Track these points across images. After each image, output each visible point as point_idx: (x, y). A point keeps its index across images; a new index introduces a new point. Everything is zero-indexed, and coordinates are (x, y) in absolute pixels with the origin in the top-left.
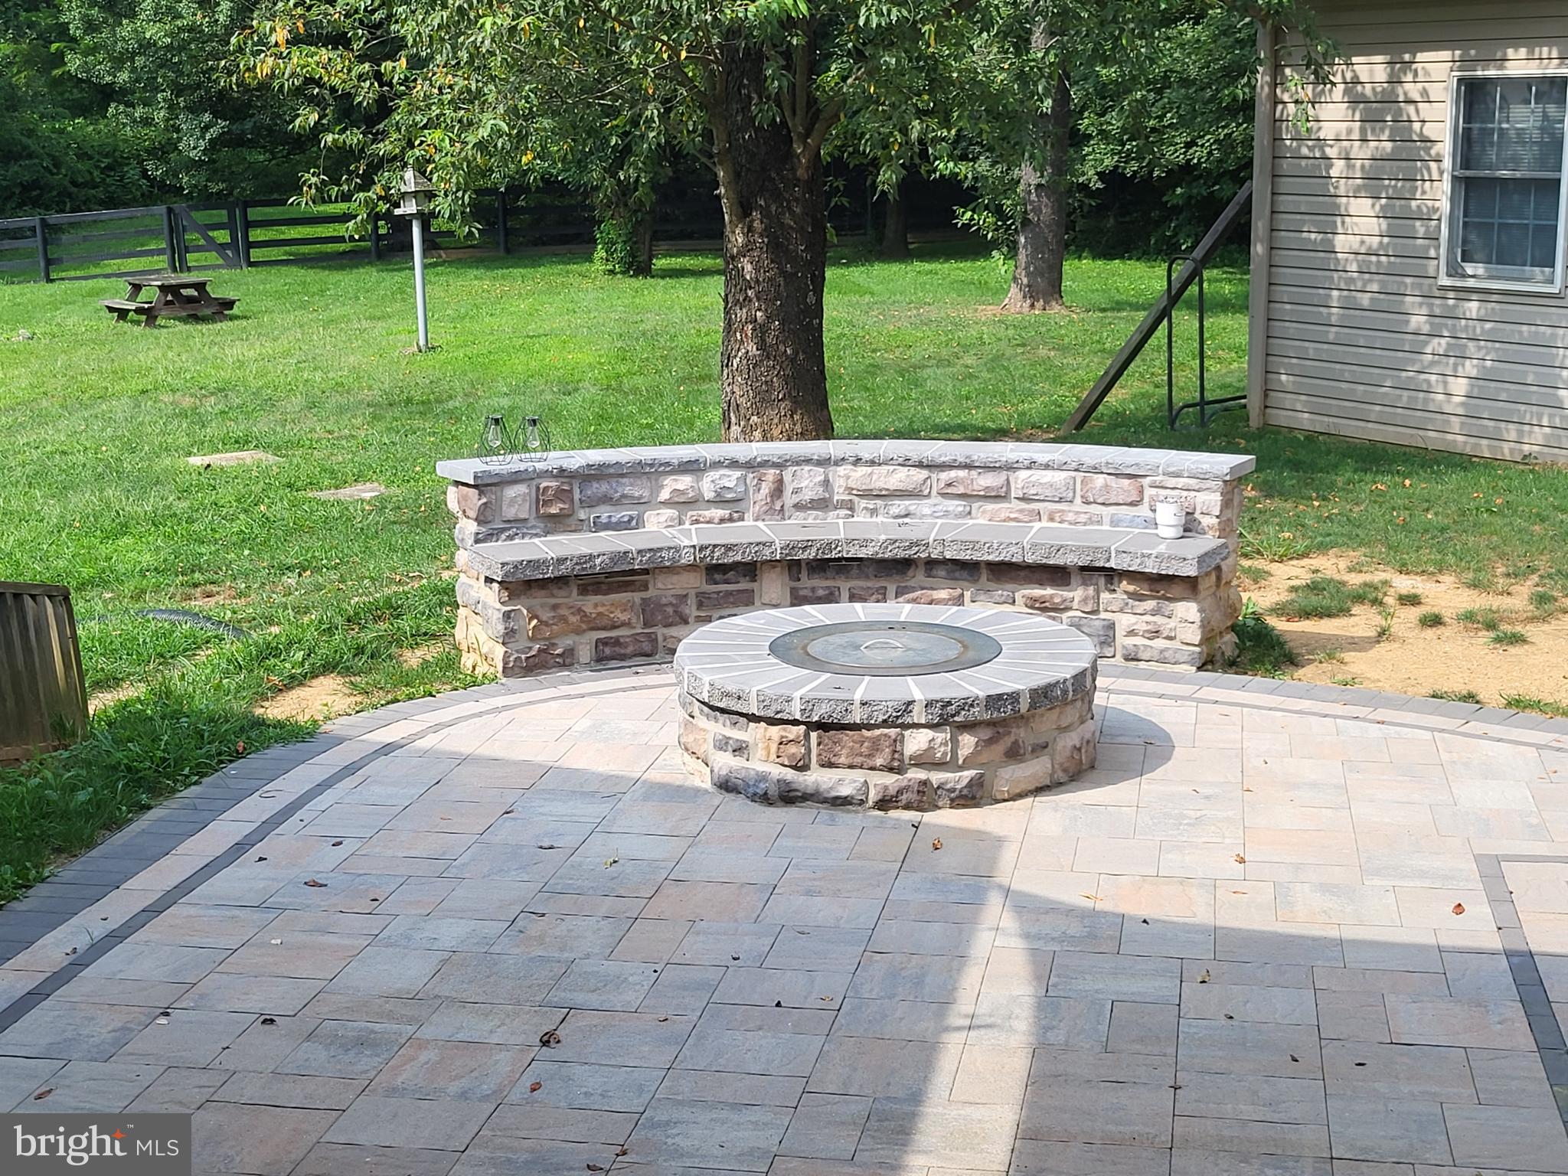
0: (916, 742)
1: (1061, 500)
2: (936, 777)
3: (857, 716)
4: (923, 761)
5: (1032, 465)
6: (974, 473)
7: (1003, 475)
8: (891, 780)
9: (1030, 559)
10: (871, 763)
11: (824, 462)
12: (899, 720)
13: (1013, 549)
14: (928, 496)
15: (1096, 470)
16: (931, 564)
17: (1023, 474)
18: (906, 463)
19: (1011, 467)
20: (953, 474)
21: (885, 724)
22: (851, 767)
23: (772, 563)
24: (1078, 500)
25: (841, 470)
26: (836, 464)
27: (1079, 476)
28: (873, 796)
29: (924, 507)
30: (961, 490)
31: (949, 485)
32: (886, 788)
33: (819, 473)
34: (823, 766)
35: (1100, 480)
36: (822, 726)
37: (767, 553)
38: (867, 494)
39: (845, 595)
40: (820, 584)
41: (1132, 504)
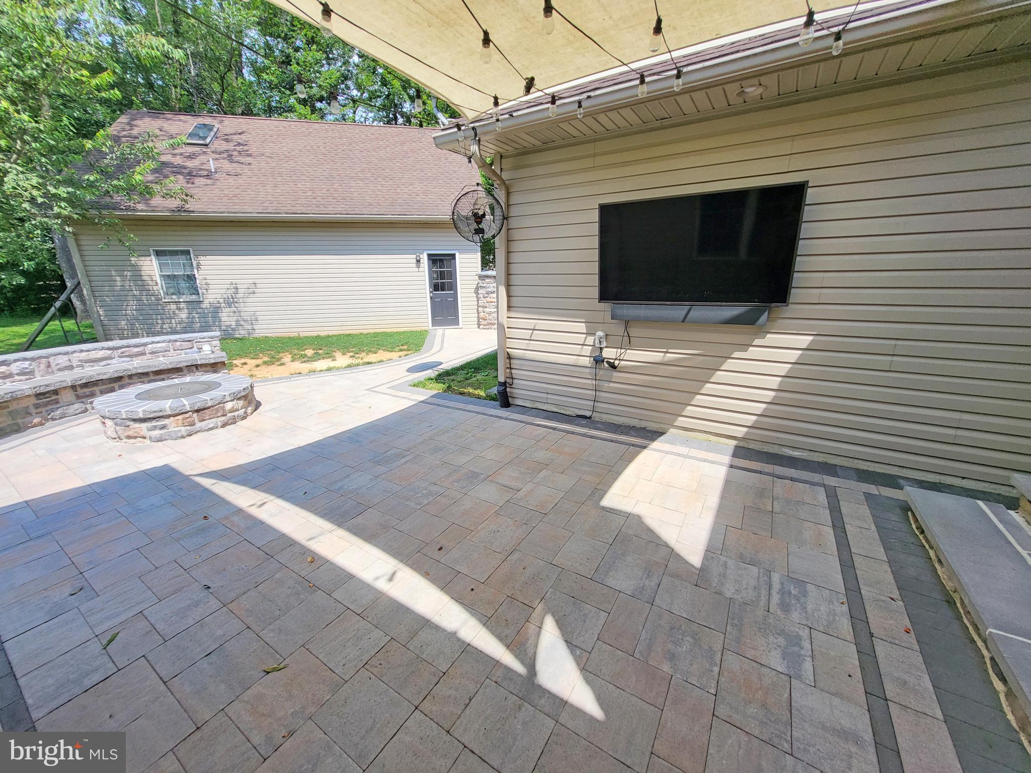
0: (229, 406)
1: (166, 351)
2: (236, 414)
3: (210, 404)
4: (231, 411)
5: (153, 343)
6: (131, 348)
7: (142, 348)
8: (223, 418)
9: (170, 367)
10: (217, 416)
11: (67, 353)
12: (223, 402)
13: (164, 365)
14: (114, 358)
15: (176, 341)
16: (130, 377)
17: (150, 346)
18: (103, 349)
19: (145, 345)
20: (123, 350)
21: (219, 403)
22: (211, 419)
23: (65, 388)
24: (172, 350)
25: (75, 355)
26: (72, 353)
27: (170, 344)
28: (220, 424)
29: (114, 361)
30: (127, 354)
31: (122, 353)
32: (224, 421)
33: (66, 358)
34: (200, 422)
35: (178, 343)
36: (198, 411)
37: (64, 384)
38: (87, 361)
39: (98, 393)
40: (87, 391)
41: (191, 348)
